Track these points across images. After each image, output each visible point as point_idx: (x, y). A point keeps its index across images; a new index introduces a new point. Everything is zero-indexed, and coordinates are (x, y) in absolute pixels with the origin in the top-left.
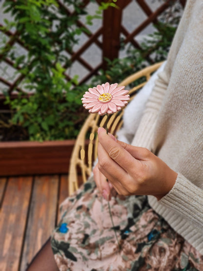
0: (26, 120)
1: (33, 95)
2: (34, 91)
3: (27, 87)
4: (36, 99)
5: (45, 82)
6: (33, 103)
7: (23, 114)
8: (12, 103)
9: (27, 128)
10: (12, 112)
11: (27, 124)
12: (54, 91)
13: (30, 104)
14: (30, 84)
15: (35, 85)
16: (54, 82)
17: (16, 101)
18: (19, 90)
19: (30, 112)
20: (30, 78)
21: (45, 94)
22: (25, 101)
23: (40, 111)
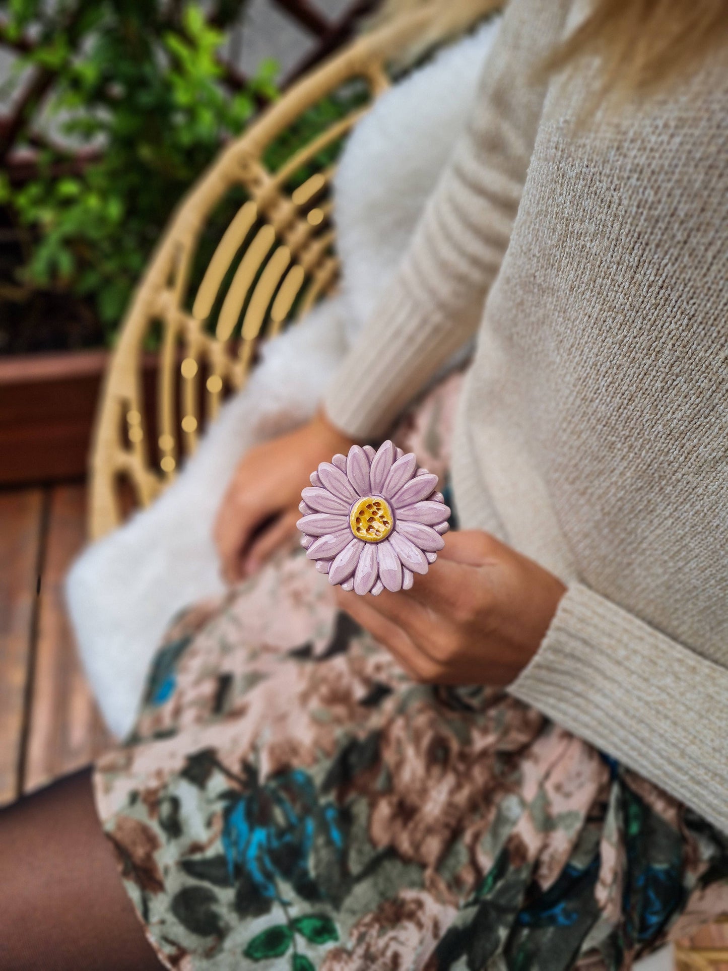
0: (82, 265)
1: (96, 158)
2: (100, 140)
3: (70, 128)
4: (113, 175)
5: (146, 98)
6: (104, 195)
7: (69, 242)
8: (22, 200)
9: (91, 299)
10: (22, 236)
11: (91, 280)
12: (185, 138)
13: (93, 202)
14: (81, 113)
15: (103, 114)
16: (182, 96)
17: (34, 190)
18: (38, 143)
19: (94, 233)
20: (76, 83)
21: (145, 152)
22: (69, 188)
23: (134, 225)
